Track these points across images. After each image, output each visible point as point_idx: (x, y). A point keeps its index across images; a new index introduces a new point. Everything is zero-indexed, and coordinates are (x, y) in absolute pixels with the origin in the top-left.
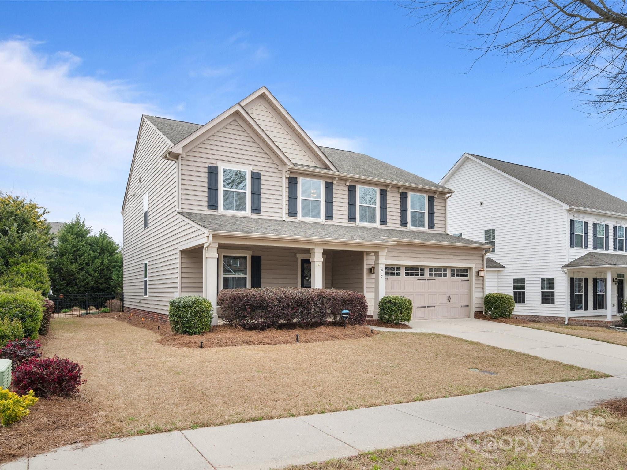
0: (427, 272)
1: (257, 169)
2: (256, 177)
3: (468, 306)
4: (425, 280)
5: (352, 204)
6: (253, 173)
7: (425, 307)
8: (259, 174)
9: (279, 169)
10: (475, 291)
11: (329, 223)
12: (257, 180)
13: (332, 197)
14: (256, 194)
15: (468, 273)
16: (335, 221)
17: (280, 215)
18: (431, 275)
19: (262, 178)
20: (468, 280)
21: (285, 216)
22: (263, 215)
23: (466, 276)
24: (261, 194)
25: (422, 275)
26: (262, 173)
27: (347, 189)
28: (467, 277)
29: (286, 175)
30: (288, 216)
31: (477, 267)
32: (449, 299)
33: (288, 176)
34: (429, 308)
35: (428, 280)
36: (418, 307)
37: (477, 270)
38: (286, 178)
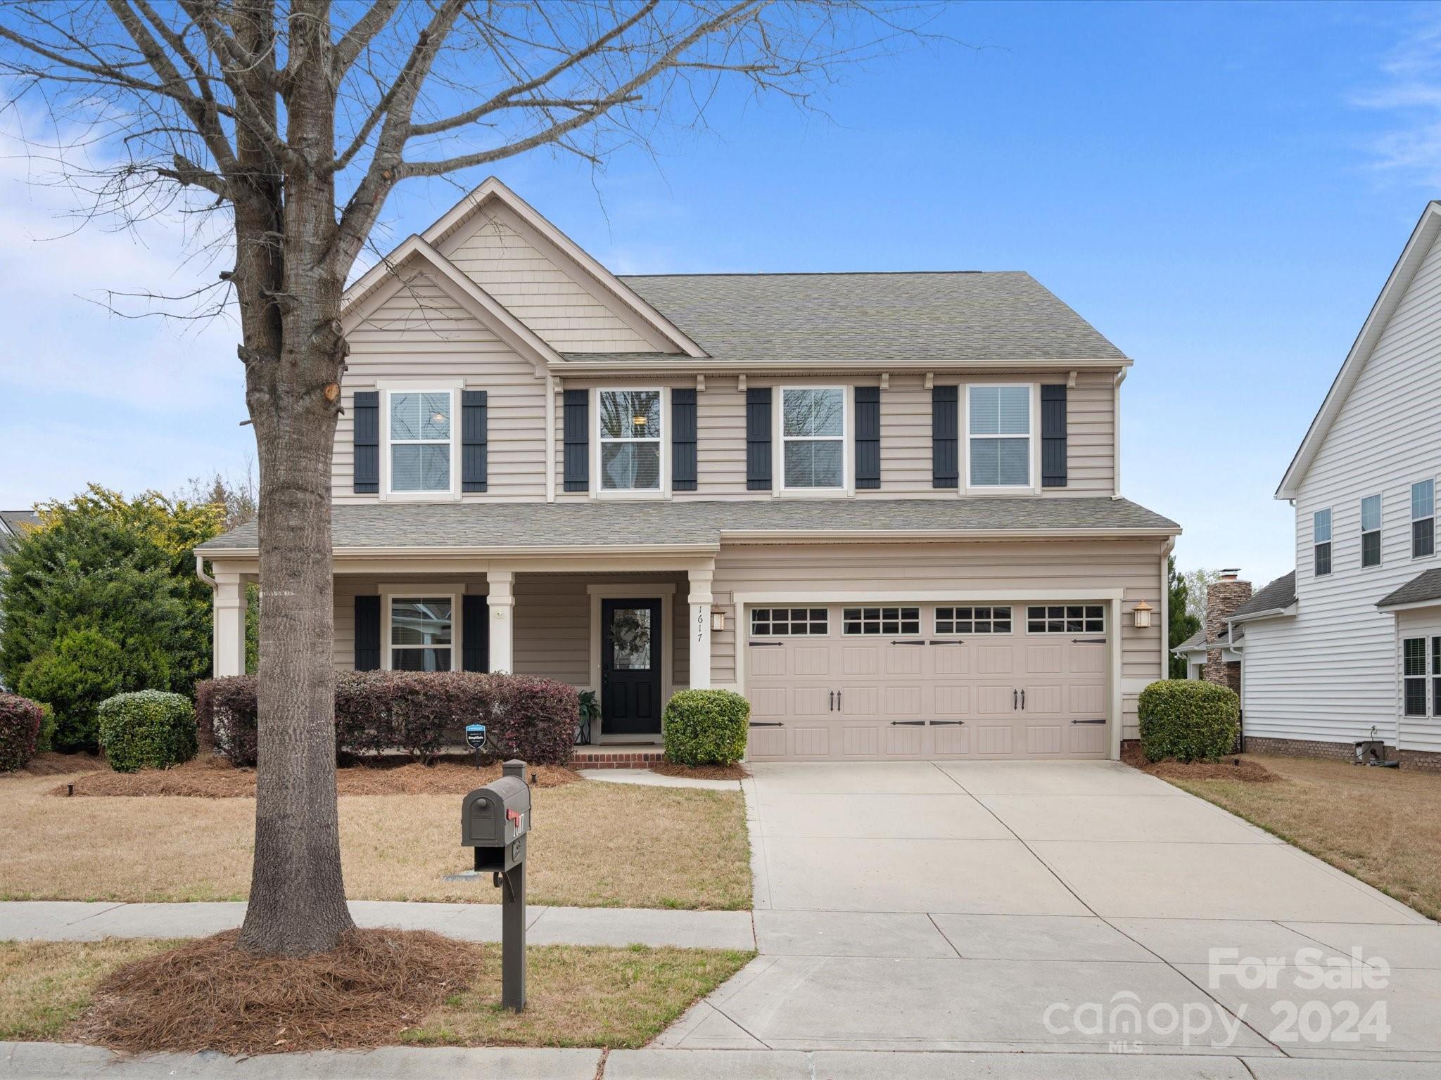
0: (927, 622)
1: (476, 383)
2: (475, 405)
3: (1103, 722)
4: (922, 643)
5: (758, 441)
6: (466, 395)
7: (923, 723)
8: (483, 396)
9: (538, 374)
10: (1123, 676)
11: (684, 497)
12: (478, 410)
13: (694, 428)
14: (475, 445)
15: (1104, 619)
16: (704, 492)
17: (540, 490)
18: (941, 628)
19: (490, 402)
20: (1104, 641)
21: (552, 489)
22: (497, 492)
23: (1096, 627)
24: (489, 444)
25: (913, 628)
26: (490, 392)
27: (742, 400)
28: (1101, 630)
29: (553, 387)
30: (561, 490)
31: (1128, 598)
32: (1019, 699)
33: (560, 389)
34: (937, 727)
35: (932, 643)
36: (894, 723)
37: (1129, 608)
38: (557, 394)
